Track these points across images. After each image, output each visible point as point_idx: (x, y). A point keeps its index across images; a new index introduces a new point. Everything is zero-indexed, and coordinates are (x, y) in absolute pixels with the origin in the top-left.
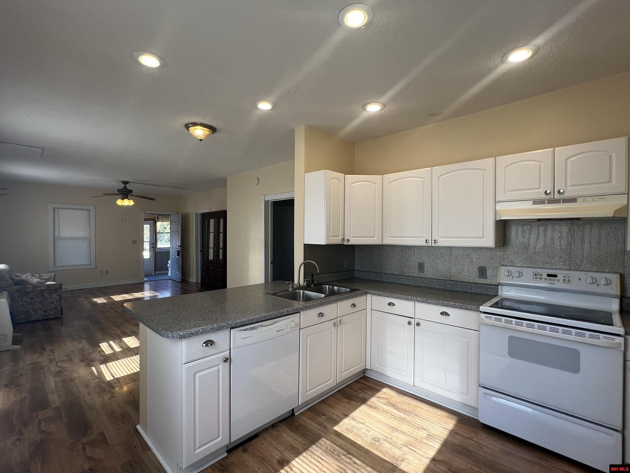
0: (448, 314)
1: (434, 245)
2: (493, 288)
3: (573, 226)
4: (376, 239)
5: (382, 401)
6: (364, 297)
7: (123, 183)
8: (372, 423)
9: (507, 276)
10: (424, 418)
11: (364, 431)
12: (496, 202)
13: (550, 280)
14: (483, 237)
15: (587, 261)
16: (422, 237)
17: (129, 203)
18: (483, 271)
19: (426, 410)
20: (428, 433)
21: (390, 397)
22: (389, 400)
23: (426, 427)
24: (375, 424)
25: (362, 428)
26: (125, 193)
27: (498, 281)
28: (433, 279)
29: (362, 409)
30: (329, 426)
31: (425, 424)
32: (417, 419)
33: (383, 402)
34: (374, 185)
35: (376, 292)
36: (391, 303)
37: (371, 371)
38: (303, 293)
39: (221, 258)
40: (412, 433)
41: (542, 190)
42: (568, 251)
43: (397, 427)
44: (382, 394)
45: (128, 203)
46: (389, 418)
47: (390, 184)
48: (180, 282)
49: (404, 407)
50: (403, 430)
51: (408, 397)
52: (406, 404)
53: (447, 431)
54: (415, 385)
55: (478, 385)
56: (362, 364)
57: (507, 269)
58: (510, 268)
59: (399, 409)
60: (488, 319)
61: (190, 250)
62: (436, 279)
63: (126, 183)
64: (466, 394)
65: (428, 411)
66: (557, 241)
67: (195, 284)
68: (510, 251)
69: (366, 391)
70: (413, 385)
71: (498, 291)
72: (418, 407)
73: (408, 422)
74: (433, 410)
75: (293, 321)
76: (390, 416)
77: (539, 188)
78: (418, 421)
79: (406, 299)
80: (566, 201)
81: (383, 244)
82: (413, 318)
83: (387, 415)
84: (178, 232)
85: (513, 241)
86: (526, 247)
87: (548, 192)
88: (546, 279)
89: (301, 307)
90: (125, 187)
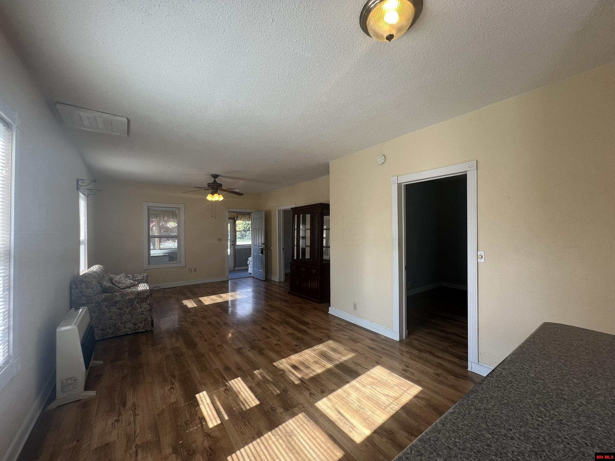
7: (212, 177)
17: (219, 198)
26: (215, 188)
45: (217, 198)
48: (264, 281)
61: (272, 248)
63: (215, 176)
67: (278, 284)
84: (261, 229)
90: (215, 181)
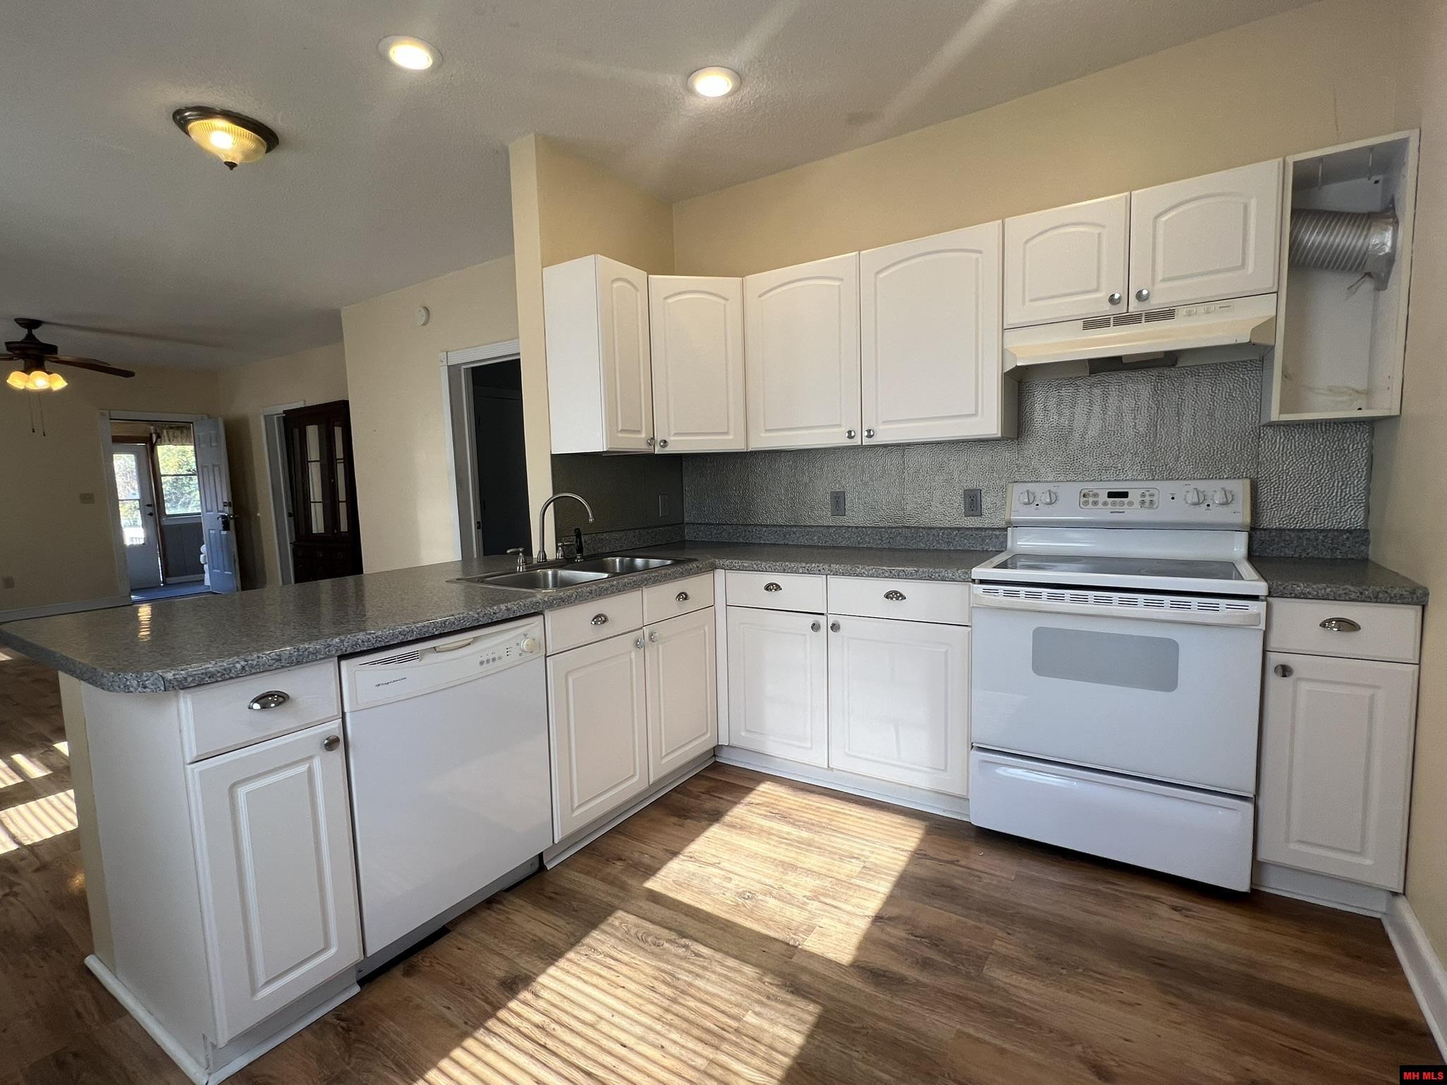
0: (901, 595)
1: (866, 442)
2: (996, 535)
3: (1162, 383)
4: (731, 437)
5: (757, 811)
6: (707, 577)
7: (20, 325)
8: (735, 860)
9: (1025, 504)
10: (854, 834)
11: (717, 880)
12: (1003, 330)
13: (1114, 504)
14: (975, 415)
15: (1186, 459)
16: (840, 425)
17: (50, 382)
18: (974, 499)
19: (858, 818)
20: (862, 864)
21: (776, 800)
22: (775, 806)
23: (858, 851)
24: (743, 863)
25: (713, 875)
26: (33, 355)
27: (1007, 517)
28: (865, 528)
29: (711, 835)
30: (632, 882)
31: (855, 847)
32: (839, 837)
33: (760, 812)
34: (723, 302)
35: (737, 563)
36: (772, 584)
37: (732, 750)
38: (555, 576)
39: (344, 527)
40: (828, 870)
41: (1103, 295)
42: (1150, 438)
43: (792, 860)
44: (757, 797)
45: (46, 382)
46: (775, 846)
47: (762, 298)
49: (807, 816)
50: (807, 866)
51: (817, 795)
52: (814, 810)
53: (904, 853)
54: (831, 766)
55: (968, 744)
56: (709, 735)
57: (1025, 490)
58: (1030, 486)
59: (797, 823)
60: (991, 595)
61: (259, 514)
62: (872, 527)
63: (31, 324)
64: (943, 770)
65: (861, 818)
66: (1128, 418)
68: (1032, 446)
69: (721, 793)
70: (826, 767)
71: (1006, 541)
72: (839, 812)
73: (819, 848)
74: (873, 814)
75: (525, 635)
76: (777, 841)
77: (1097, 290)
78: (840, 842)
79: (806, 571)
80: (1152, 317)
81: (750, 450)
82: (823, 614)
83: (771, 839)
84: (218, 466)
85: (1038, 425)
86: (1063, 436)
87: (1117, 296)
88: (1105, 504)
89: (546, 599)
90: (30, 337)
